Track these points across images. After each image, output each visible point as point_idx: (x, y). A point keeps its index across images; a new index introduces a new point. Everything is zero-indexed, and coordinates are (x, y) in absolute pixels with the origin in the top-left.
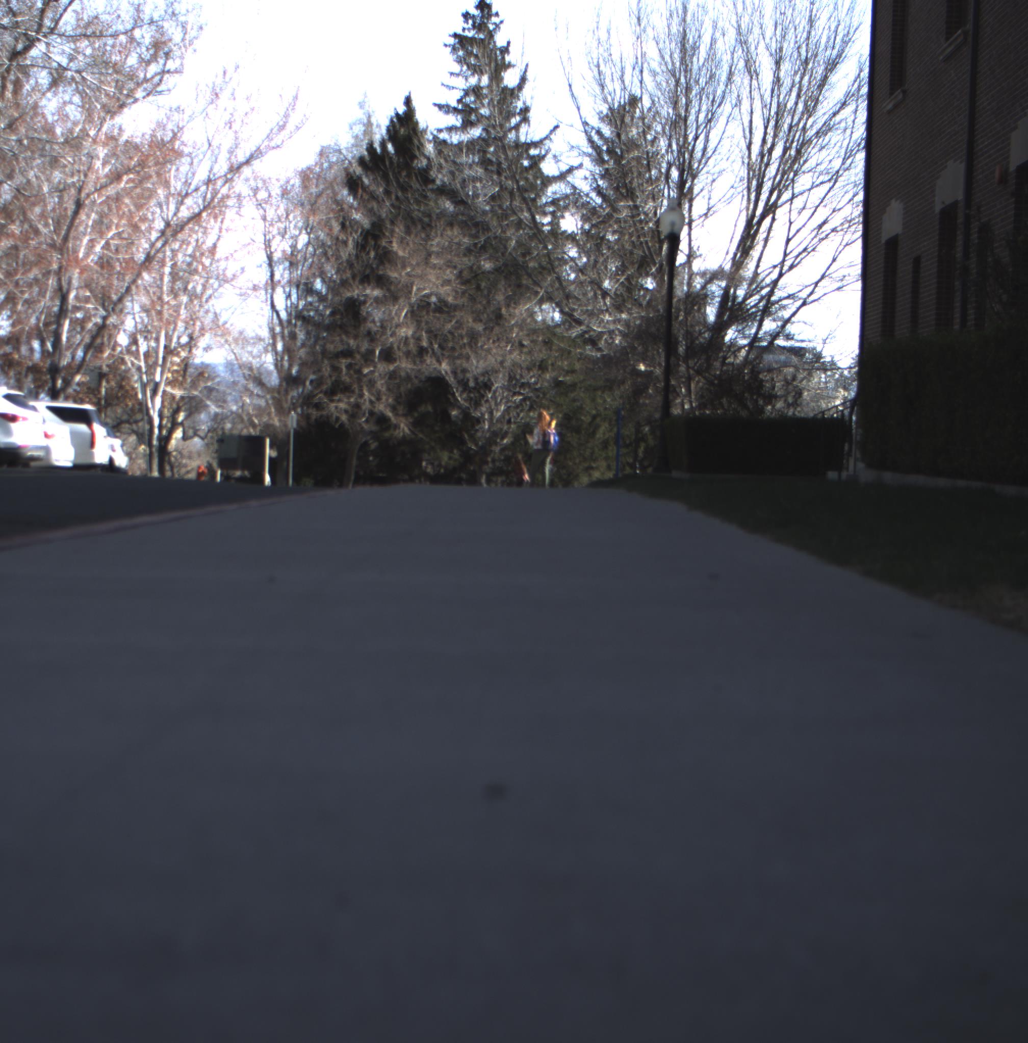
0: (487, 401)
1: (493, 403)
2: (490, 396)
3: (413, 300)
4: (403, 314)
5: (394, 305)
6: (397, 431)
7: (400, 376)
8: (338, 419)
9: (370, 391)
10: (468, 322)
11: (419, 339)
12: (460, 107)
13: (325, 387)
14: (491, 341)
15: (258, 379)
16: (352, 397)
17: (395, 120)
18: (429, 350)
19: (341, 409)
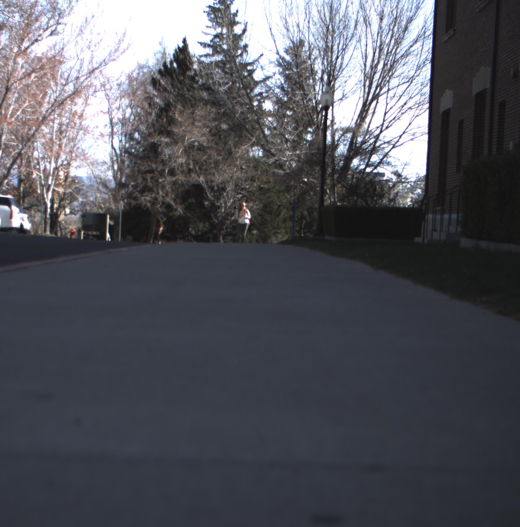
0: (224, 197)
1: (227, 198)
2: (225, 194)
3: (186, 144)
4: (181, 151)
5: (176, 146)
6: (177, 212)
7: (178, 183)
8: (145, 205)
9: (162, 191)
10: (214, 156)
11: (188, 164)
12: (212, 44)
13: (139, 189)
14: (226, 166)
15: (104, 184)
16: (153, 194)
17: (177, 50)
18: (194, 170)
19: (147, 200)
